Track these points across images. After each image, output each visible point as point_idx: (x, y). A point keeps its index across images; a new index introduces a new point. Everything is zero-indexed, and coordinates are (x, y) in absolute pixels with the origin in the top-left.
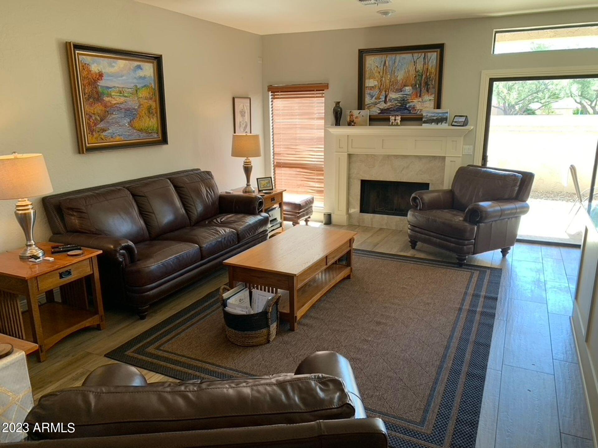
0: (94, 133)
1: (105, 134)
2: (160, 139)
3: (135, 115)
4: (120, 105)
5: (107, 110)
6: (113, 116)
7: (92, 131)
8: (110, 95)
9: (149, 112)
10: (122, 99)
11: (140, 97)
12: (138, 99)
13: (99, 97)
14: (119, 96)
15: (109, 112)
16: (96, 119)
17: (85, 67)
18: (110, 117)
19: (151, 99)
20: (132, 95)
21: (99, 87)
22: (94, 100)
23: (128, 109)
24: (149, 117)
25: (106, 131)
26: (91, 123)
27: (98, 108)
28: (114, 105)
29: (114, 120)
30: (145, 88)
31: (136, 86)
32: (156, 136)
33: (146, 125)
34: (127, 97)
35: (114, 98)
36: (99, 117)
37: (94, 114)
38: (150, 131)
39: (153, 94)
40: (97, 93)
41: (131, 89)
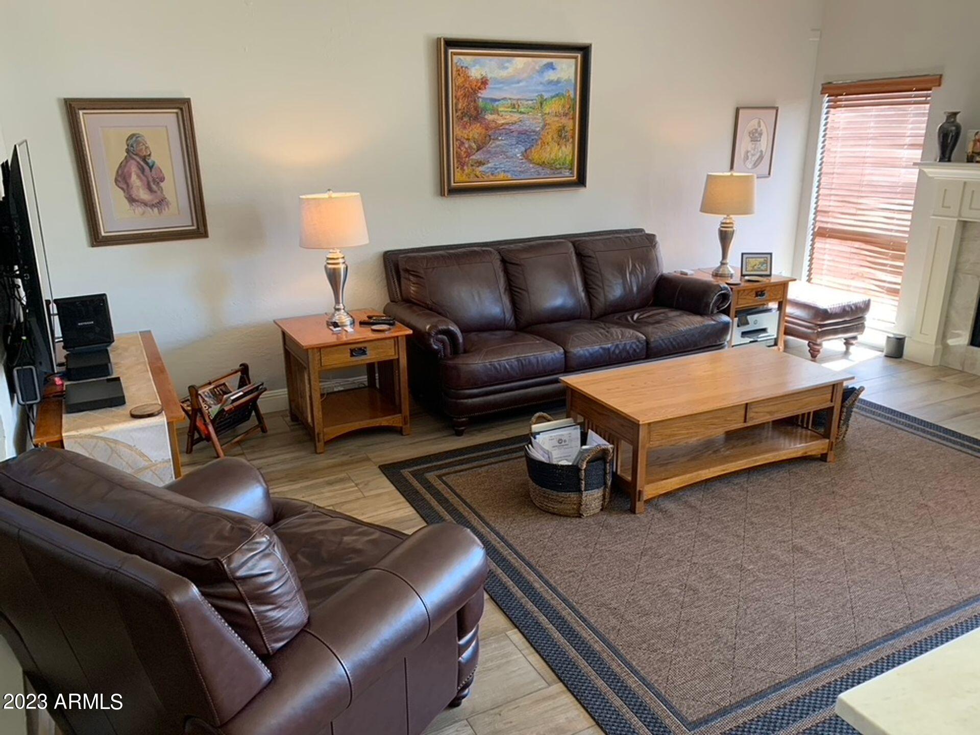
0: (465, 168)
1: (481, 168)
2: (575, 178)
3: (534, 141)
4: (510, 126)
5: (490, 133)
6: (498, 143)
7: (462, 165)
8: (495, 111)
9: (560, 136)
10: (516, 117)
11: (547, 112)
12: (542, 116)
13: (478, 114)
14: (510, 112)
15: (492, 137)
16: (470, 147)
17: (462, 71)
18: (492, 145)
19: (566, 115)
20: (533, 110)
21: (480, 100)
22: (470, 119)
23: (523, 132)
24: (558, 144)
25: (484, 164)
26: (462, 153)
27: (475, 131)
28: (501, 126)
29: (498, 149)
30: (557, 98)
31: (541, 96)
32: (568, 174)
33: (553, 156)
34: (523, 113)
35: (502, 116)
36: (474, 142)
37: (468, 139)
38: (558, 166)
39: (570, 108)
40: (476, 108)
41: (532, 100)
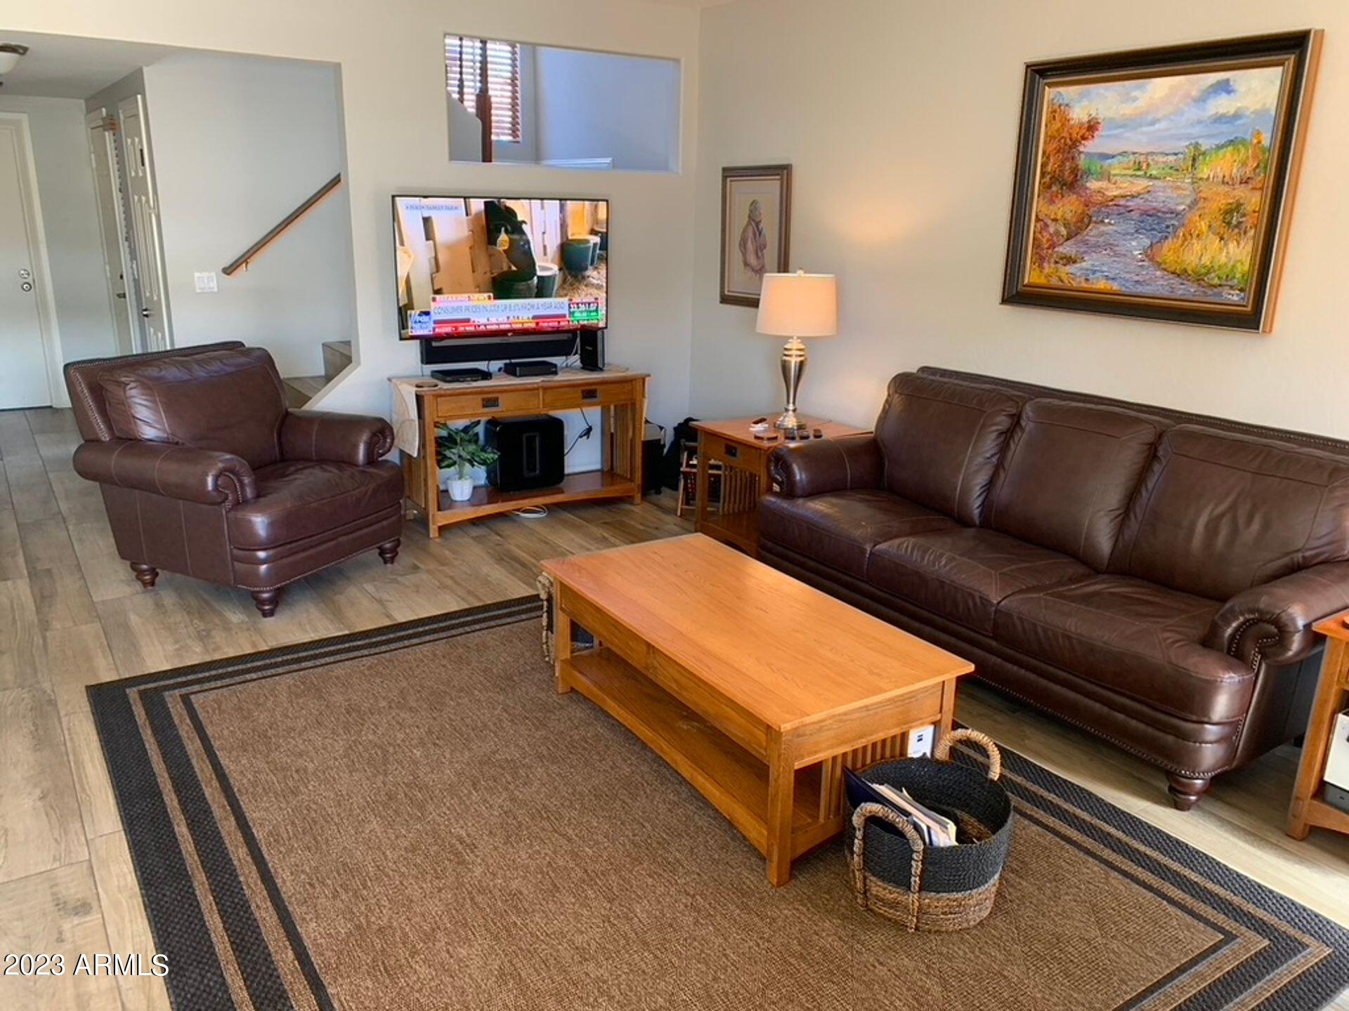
0: (1046, 265)
2: (1249, 309)
5: (1090, 213)
7: (1040, 260)
8: (1107, 177)
9: (1229, 223)
10: (1141, 184)
11: (1205, 177)
12: (1193, 183)
13: (1075, 180)
14: (1132, 176)
16: (1057, 233)
17: (1059, 112)
19: (1244, 181)
20: (1175, 173)
21: (1082, 156)
22: (1062, 189)
24: (1222, 239)
26: (1044, 241)
27: (1067, 207)
28: (1112, 200)
30: (1230, 148)
31: (1197, 146)
33: (1206, 260)
34: (1156, 178)
35: (1115, 184)
36: (1065, 227)
37: (1055, 220)
38: (1216, 281)
39: (1258, 166)
40: (1075, 171)
41: (1176, 154)
